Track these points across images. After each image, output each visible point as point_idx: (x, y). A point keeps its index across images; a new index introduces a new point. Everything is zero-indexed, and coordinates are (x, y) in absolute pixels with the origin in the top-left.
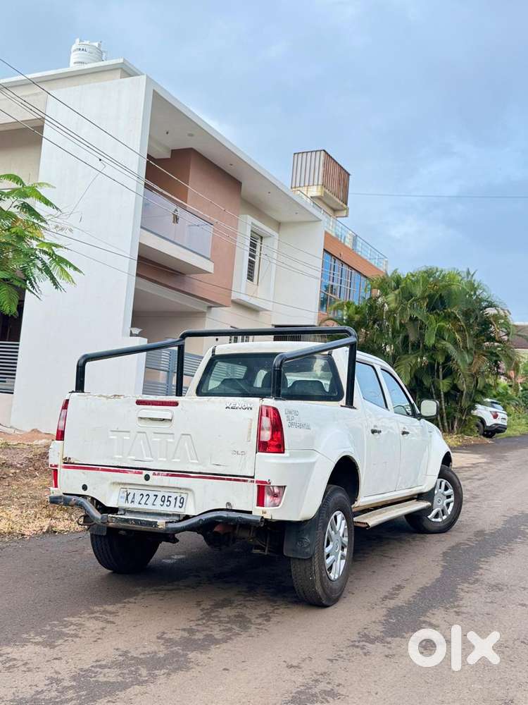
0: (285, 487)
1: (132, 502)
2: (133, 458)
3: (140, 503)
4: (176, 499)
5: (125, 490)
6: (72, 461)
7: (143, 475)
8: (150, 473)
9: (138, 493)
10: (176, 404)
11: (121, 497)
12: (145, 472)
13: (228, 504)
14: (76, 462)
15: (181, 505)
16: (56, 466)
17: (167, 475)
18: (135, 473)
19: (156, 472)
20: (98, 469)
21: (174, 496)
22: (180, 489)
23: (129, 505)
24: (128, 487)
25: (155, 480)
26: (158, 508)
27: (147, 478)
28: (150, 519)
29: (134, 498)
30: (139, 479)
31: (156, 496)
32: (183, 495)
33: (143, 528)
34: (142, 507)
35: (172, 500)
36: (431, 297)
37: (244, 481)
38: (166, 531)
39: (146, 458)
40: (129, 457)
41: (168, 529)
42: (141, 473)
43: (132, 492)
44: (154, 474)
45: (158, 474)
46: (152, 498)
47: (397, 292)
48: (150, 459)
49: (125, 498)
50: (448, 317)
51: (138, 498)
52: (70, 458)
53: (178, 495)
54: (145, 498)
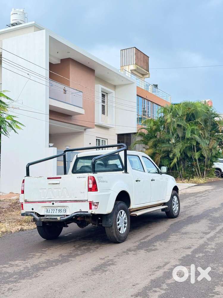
0: (99, 202)
2: (48, 198)
4: (63, 210)
6: (27, 201)
7: (52, 203)
8: (54, 202)
10: (60, 178)
12: (52, 202)
16: (22, 203)
17: (60, 202)
20: (37, 203)
21: (62, 209)
22: (64, 206)
23: (48, 214)
24: (47, 207)
25: (56, 204)
26: (58, 214)
27: (53, 204)
28: (55, 217)
30: (51, 204)
31: (57, 210)
33: (53, 220)
34: (53, 214)
35: (62, 210)
36: (188, 115)
37: (85, 202)
38: (60, 221)
40: (47, 197)
41: (61, 220)
42: (51, 202)
44: (55, 202)
46: (55, 210)
47: (171, 114)
48: (53, 197)
50: (197, 123)
51: (51, 211)
53: (64, 209)
54: (53, 211)
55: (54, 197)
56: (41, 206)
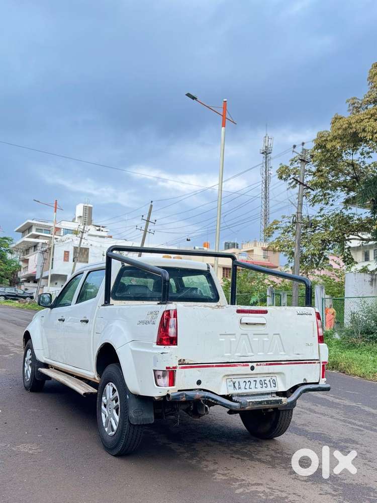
1: (239, 388)
3: (245, 389)
4: (270, 381)
5: (230, 380)
8: (254, 364)
9: (242, 381)
11: (230, 386)
12: (251, 364)
13: (305, 379)
14: (190, 363)
15: (274, 385)
18: (244, 366)
19: (259, 363)
20: (213, 366)
21: (268, 379)
29: (239, 385)
31: (256, 381)
32: (274, 378)
35: (267, 382)
39: (249, 354)
42: (248, 365)
43: (237, 381)
44: (257, 365)
45: (260, 365)
48: (252, 354)
49: (233, 387)
51: (243, 385)
52: (184, 360)
53: (270, 378)
54: (248, 384)
55: (253, 352)
56: (224, 375)
